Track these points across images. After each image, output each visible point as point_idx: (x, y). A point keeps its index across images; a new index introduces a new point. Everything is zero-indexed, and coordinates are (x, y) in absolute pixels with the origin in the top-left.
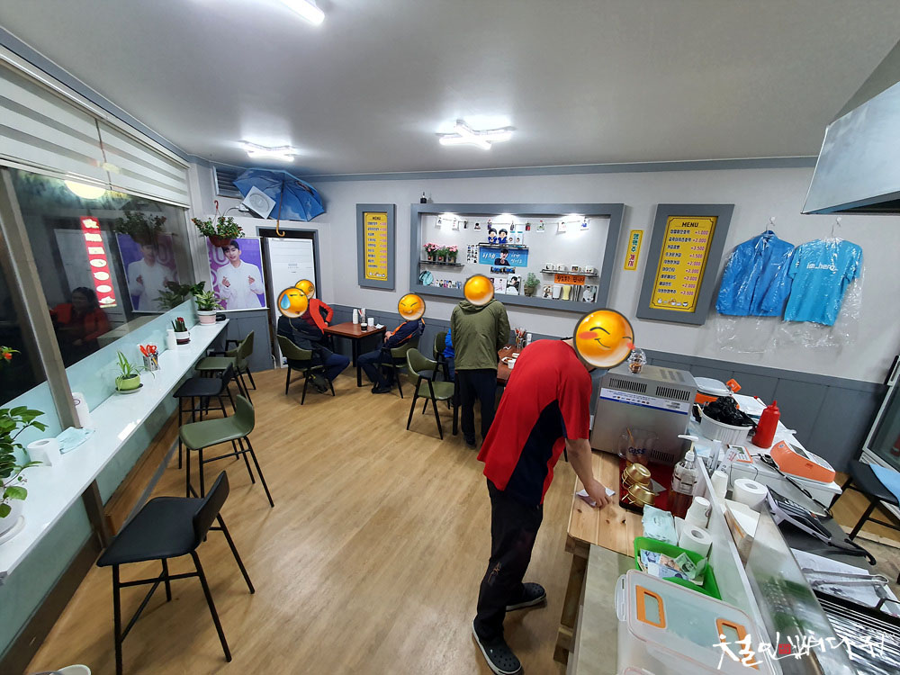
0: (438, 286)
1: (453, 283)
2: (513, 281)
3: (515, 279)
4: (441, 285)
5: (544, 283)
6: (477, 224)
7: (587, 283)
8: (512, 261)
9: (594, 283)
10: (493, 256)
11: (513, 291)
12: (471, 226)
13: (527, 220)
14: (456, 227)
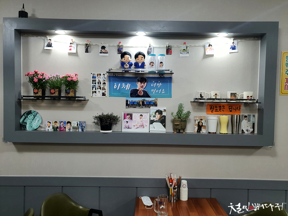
0: (51, 129)
1: (74, 124)
2: (158, 116)
3: (160, 112)
4: (55, 129)
5: (195, 116)
6: (103, 48)
7: (244, 112)
8: (152, 92)
9: (251, 111)
10: (128, 87)
11: (158, 128)
12: (95, 50)
13: (167, 43)
14: (74, 51)
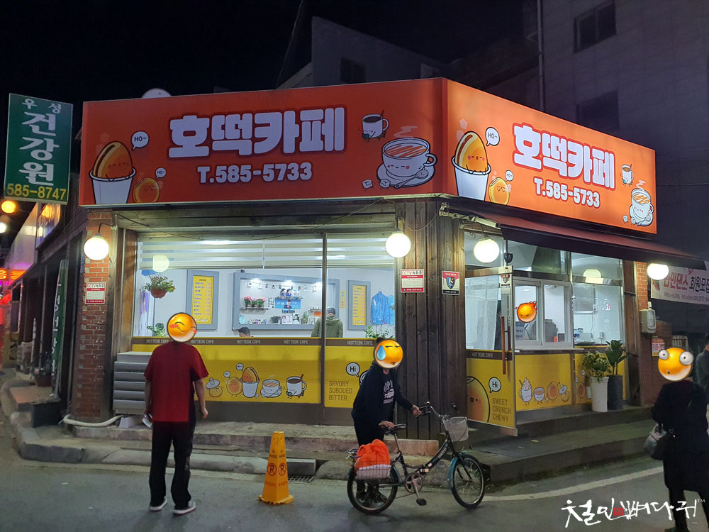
0: (252, 323)
1: (262, 321)
2: (296, 317)
6: (273, 286)
10: (283, 304)
11: (296, 322)
12: (270, 287)
13: (299, 284)
14: (261, 287)
